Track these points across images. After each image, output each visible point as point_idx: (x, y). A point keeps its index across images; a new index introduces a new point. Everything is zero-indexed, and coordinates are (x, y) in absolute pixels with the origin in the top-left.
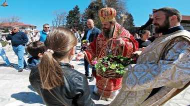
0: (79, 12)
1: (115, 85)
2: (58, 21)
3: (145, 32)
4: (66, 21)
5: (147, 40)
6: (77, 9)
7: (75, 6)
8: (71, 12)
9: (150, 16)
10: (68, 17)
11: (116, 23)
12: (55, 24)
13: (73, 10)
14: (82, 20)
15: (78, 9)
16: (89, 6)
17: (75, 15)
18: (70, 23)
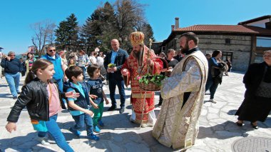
0: (76, 24)
1: (149, 105)
2: (42, 38)
3: (169, 51)
4: (56, 38)
5: (172, 59)
6: (72, 19)
7: (70, 15)
8: (62, 24)
9: (173, 26)
10: (58, 31)
11: (145, 46)
12: (37, 43)
13: (66, 20)
14: (82, 35)
15: (75, 19)
16: (93, 15)
17: (70, 28)
18: (62, 40)
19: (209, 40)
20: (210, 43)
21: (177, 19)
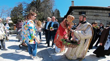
19: (97, 14)
20: (98, 16)
21: (73, 2)
